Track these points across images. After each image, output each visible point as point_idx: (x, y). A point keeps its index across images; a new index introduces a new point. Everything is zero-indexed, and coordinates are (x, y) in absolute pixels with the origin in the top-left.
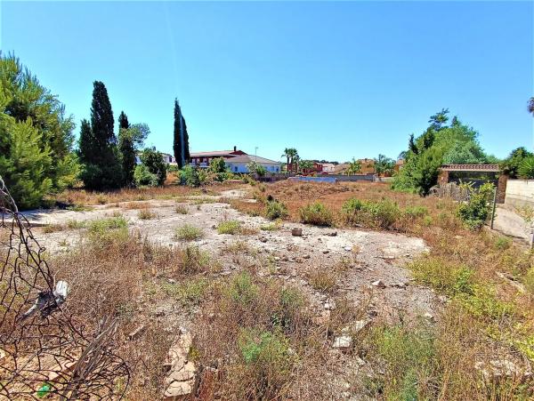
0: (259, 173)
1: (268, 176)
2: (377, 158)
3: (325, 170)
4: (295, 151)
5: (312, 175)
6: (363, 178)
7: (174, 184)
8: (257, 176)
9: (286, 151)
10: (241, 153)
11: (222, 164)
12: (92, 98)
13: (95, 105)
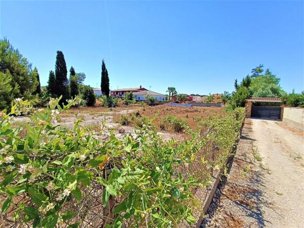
0: (151, 100)
1: (157, 103)
2: (223, 93)
3: (194, 100)
4: (174, 89)
5: (185, 103)
6: (215, 105)
7: (100, 106)
8: (150, 102)
9: (169, 89)
10: (144, 89)
11: (131, 95)
12: (56, 60)
13: (57, 63)
